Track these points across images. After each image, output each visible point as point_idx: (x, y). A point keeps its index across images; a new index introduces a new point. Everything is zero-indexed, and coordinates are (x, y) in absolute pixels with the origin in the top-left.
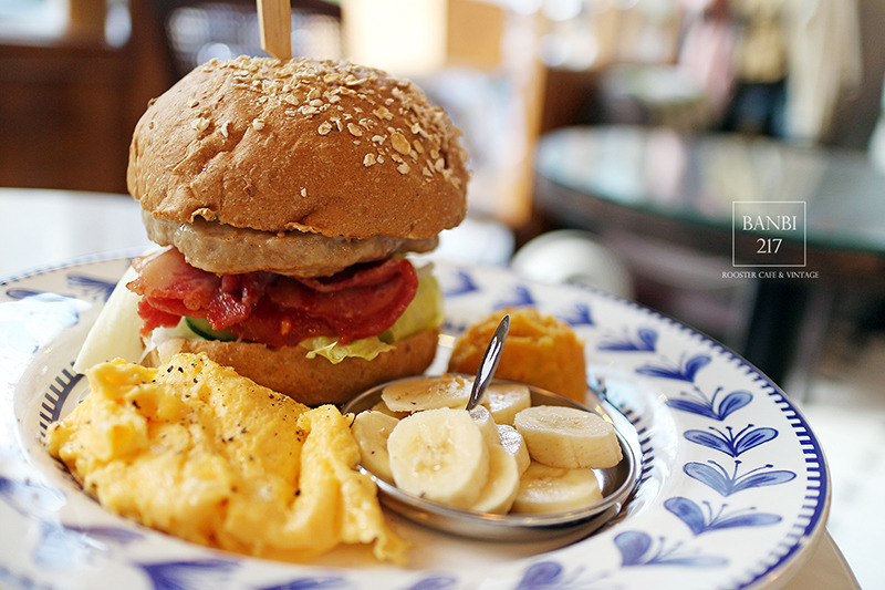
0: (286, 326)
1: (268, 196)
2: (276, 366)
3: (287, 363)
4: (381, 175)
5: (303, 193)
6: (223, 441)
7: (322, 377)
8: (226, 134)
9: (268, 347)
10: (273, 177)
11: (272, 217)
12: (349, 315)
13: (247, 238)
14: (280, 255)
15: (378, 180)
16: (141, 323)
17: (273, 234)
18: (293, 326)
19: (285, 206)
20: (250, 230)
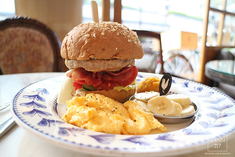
0: (109, 85)
1: (108, 50)
2: (109, 95)
3: (111, 94)
4: (132, 44)
5: (116, 49)
6: (112, 111)
7: (119, 96)
8: (95, 37)
9: (106, 91)
10: (109, 45)
11: (109, 56)
12: (123, 80)
13: (103, 62)
14: (111, 65)
15: (131, 45)
16: (74, 88)
17: (109, 60)
18: (111, 85)
19: (112, 53)
20: (104, 59)
